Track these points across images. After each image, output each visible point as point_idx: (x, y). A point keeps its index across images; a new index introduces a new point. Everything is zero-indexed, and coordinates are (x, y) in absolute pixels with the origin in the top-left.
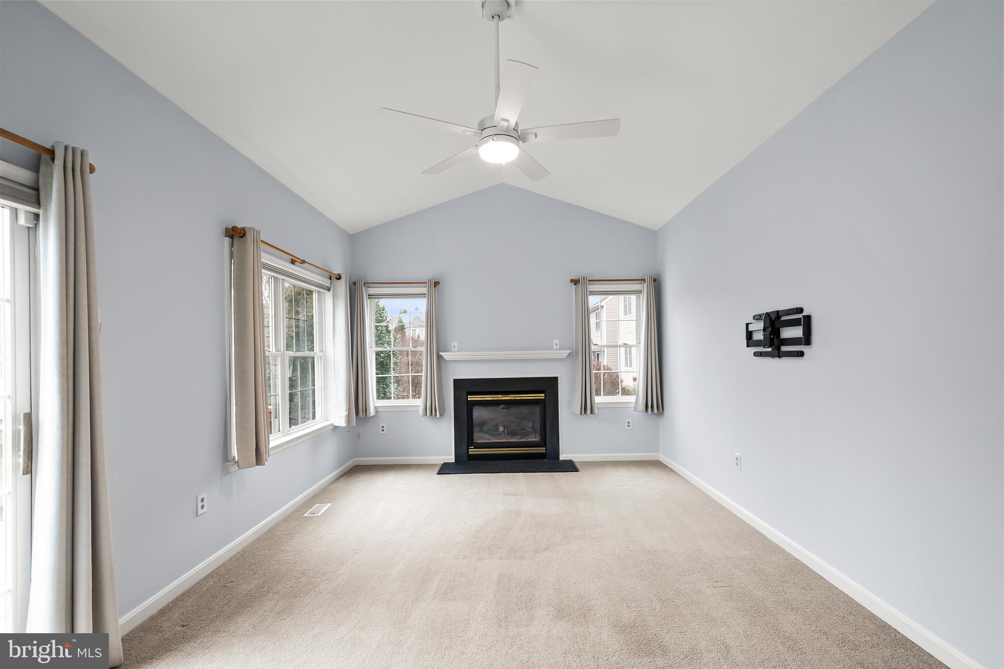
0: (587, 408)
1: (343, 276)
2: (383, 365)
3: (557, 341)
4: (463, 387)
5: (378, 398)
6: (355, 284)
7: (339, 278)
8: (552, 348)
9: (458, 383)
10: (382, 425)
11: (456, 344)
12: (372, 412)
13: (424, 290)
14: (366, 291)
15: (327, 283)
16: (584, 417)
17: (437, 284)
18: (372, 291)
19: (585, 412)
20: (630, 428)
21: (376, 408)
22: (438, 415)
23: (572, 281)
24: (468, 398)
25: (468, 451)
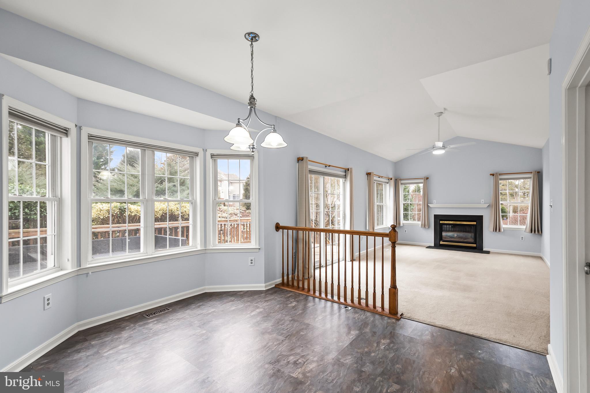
0: (497, 228)
1: (393, 179)
2: (406, 209)
3: (483, 200)
4: (437, 218)
5: (404, 220)
6: (396, 180)
7: (391, 179)
8: (480, 203)
9: (436, 216)
10: (405, 230)
11: (435, 201)
12: (402, 225)
13: (422, 181)
14: (400, 182)
15: (387, 181)
16: (495, 233)
17: (427, 178)
18: (402, 182)
19: (496, 231)
20: (523, 240)
21: (403, 223)
22: (427, 227)
23: (491, 175)
24: (440, 222)
25: (440, 243)
